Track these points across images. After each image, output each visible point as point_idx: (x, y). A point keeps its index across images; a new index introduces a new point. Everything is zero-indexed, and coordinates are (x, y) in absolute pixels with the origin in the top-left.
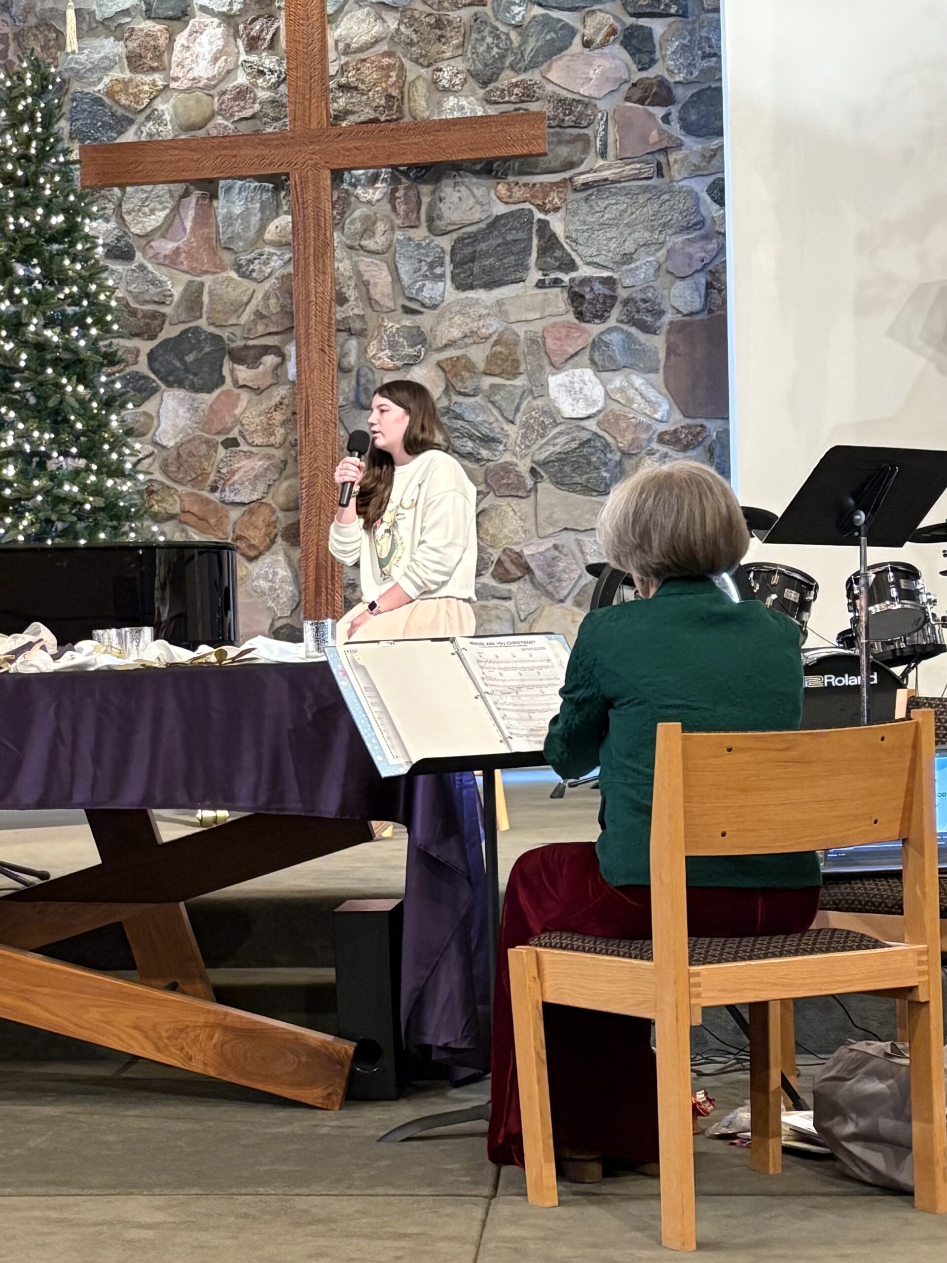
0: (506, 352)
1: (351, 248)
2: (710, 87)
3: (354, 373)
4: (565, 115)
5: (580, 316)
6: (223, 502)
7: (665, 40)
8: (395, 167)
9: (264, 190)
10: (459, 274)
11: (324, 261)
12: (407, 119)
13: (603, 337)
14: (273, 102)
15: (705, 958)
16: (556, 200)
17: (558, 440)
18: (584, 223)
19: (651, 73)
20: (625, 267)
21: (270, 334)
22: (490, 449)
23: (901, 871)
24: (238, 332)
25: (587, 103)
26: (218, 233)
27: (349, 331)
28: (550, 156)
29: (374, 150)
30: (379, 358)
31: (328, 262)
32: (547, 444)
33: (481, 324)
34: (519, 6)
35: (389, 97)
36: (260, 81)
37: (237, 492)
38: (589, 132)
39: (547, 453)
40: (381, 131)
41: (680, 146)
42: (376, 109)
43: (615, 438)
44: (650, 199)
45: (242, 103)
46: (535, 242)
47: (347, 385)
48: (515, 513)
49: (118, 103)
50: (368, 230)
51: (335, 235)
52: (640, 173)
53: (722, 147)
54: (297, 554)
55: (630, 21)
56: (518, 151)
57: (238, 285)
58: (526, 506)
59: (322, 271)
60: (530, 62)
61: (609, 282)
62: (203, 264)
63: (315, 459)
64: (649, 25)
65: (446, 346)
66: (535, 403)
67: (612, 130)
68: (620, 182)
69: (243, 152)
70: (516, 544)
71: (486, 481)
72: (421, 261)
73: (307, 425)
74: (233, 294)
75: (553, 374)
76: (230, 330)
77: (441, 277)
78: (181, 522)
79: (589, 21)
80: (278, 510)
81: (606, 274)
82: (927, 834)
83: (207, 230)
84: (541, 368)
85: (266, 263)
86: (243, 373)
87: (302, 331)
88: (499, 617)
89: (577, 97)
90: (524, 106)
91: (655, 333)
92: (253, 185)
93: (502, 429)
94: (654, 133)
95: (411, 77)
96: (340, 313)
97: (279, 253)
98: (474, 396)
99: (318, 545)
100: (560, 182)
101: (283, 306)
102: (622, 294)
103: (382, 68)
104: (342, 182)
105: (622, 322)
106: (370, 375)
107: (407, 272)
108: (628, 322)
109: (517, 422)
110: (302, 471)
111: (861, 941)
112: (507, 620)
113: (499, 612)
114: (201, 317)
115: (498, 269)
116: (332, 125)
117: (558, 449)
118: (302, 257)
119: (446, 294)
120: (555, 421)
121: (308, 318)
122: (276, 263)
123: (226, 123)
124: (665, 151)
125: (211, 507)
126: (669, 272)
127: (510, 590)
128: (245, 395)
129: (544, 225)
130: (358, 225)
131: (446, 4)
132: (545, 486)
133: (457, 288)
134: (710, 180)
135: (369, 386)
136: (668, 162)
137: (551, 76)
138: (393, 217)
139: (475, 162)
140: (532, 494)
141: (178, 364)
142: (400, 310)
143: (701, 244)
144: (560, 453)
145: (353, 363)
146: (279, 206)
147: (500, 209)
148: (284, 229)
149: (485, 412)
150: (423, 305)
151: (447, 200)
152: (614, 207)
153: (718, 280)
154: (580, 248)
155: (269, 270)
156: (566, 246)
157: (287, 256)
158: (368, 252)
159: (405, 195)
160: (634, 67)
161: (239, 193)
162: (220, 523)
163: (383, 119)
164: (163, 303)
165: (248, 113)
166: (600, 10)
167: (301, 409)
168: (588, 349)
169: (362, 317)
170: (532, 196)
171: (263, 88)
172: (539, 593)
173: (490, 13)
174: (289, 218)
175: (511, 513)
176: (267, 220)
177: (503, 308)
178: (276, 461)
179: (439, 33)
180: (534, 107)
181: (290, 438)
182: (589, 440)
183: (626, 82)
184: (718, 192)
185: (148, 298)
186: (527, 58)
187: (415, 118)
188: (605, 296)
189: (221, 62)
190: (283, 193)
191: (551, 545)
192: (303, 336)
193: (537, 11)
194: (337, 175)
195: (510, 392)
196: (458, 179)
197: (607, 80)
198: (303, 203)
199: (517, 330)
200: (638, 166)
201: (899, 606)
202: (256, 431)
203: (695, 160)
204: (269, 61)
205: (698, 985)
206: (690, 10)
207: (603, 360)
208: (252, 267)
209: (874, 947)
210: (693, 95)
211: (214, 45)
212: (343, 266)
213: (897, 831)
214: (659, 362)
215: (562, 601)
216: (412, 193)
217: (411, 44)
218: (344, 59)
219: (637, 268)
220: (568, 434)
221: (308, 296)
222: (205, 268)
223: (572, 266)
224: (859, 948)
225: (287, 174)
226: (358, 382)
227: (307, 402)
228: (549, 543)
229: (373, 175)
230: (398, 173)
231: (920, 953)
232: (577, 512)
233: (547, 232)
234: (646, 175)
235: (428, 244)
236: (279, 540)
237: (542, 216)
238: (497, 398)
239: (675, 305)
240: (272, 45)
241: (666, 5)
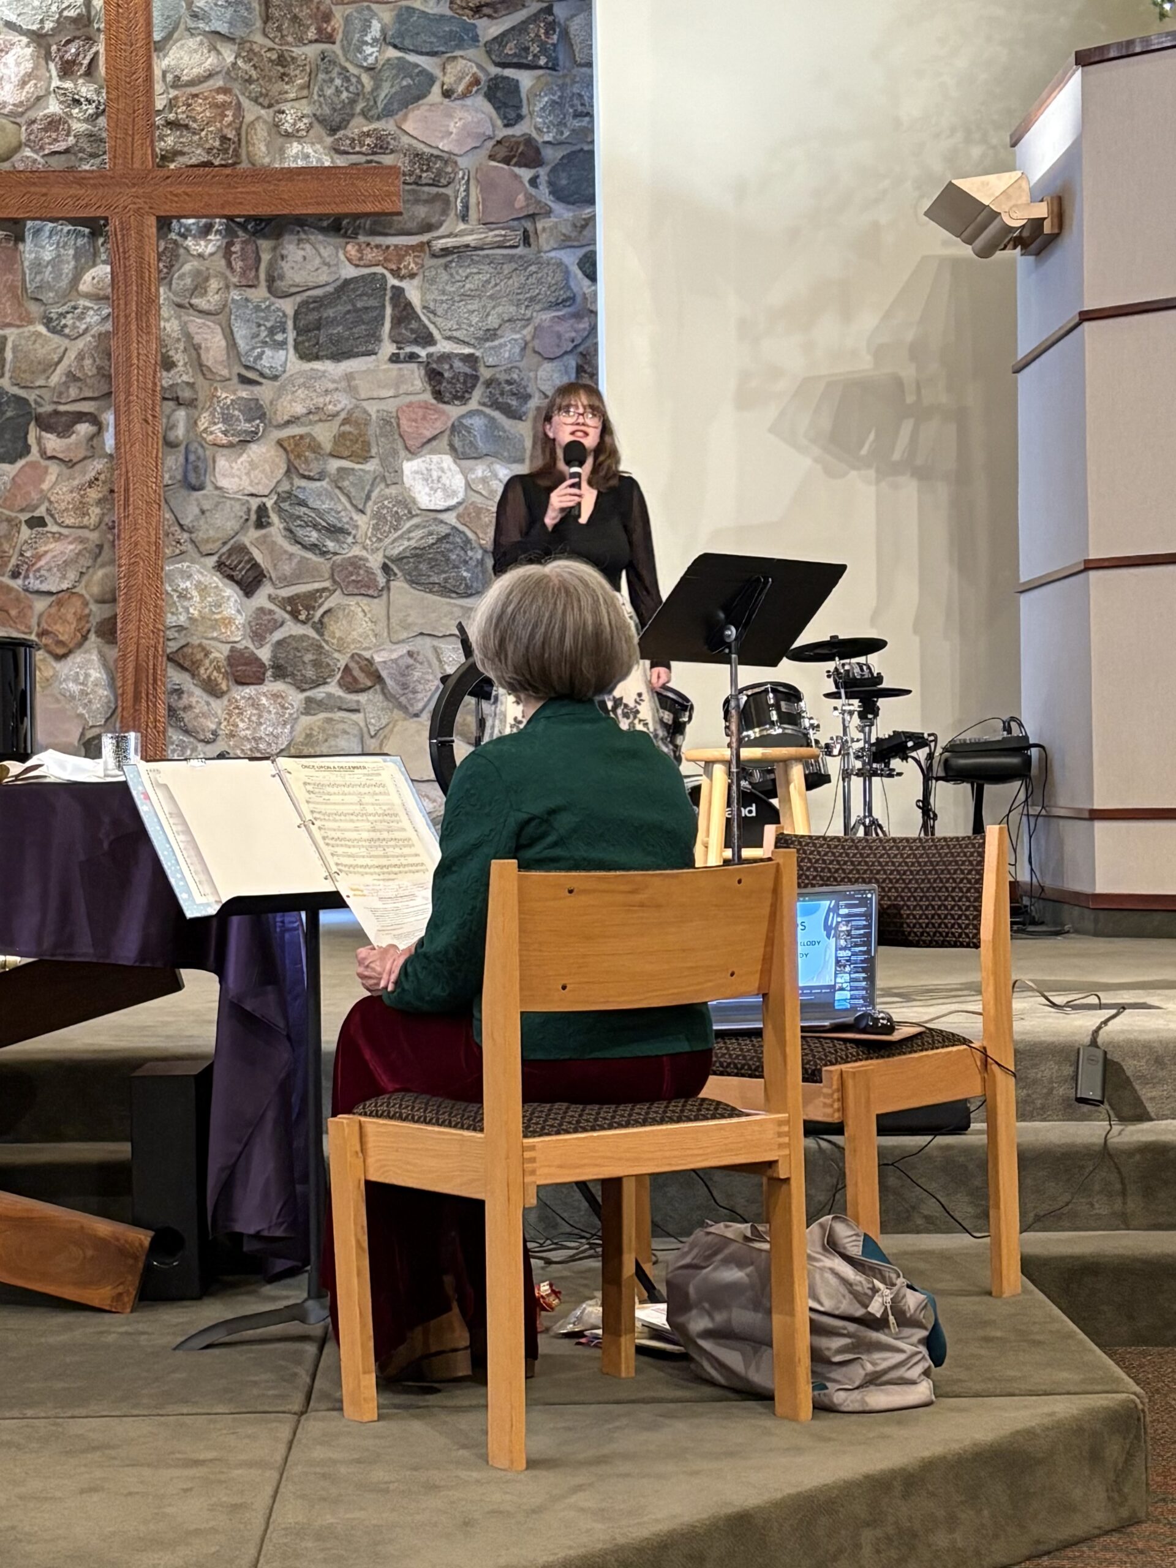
0: (356, 432)
1: (180, 306)
2: (582, 150)
3: (182, 448)
4: (422, 171)
5: (438, 395)
6: (27, 590)
7: (534, 94)
8: (230, 218)
9: (78, 234)
10: (303, 342)
11: (148, 320)
12: (245, 165)
13: (464, 421)
14: (91, 136)
15: (543, 1128)
16: (412, 265)
17: (412, 535)
18: (444, 292)
19: (518, 130)
20: (488, 344)
21: (84, 399)
22: (338, 541)
23: (761, 1029)
24: (47, 395)
25: (448, 159)
26: (24, 280)
27: (177, 399)
28: (405, 216)
29: (206, 198)
30: (212, 433)
31: (152, 321)
32: (401, 537)
33: (328, 400)
34: (372, 46)
35: (224, 139)
36: (75, 111)
37: (43, 579)
38: (448, 191)
39: (401, 548)
40: (214, 176)
41: (549, 213)
42: (209, 151)
43: (476, 533)
44: (516, 269)
45: (54, 135)
46: (389, 311)
47: (173, 462)
48: (365, 615)
50: (199, 287)
51: (162, 290)
52: (504, 241)
53: (594, 216)
54: (113, 653)
55: (494, 71)
56: (369, 208)
57: (47, 341)
58: (377, 606)
59: (146, 328)
60: (383, 110)
61: (470, 359)
62: (5, 316)
63: (136, 545)
64: (515, 77)
65: (288, 423)
66: (387, 491)
67: (474, 192)
68: (482, 249)
69: (55, 190)
70: (365, 649)
71: (332, 576)
72: (259, 325)
73: (126, 505)
74: (41, 351)
75: (408, 460)
76: (37, 392)
77: (282, 344)
79: (449, 68)
80: (91, 602)
81: (467, 350)
82: (788, 988)
83: (11, 277)
84: (395, 453)
85: (81, 317)
86: (52, 442)
87: (122, 397)
88: (345, 732)
89: (436, 152)
90: (376, 158)
91: (520, 419)
92: (66, 229)
93: (351, 518)
94: (521, 197)
95: (249, 118)
96: (166, 379)
97: (96, 307)
98: (319, 480)
99: (138, 644)
100: (417, 245)
101: (99, 368)
102: (485, 374)
103: (215, 105)
104: (170, 230)
105: (484, 404)
106: (200, 451)
107: (245, 337)
108: (491, 406)
109: (368, 511)
110: (120, 558)
111: (716, 1109)
112: (355, 736)
113: (345, 726)
114: (3, 375)
115: (348, 339)
116: (159, 166)
117: (413, 543)
118: (122, 314)
119: (289, 364)
120: (410, 512)
121: (129, 382)
122: (92, 318)
123: (35, 156)
124: (532, 217)
125: (12, 595)
126: (535, 352)
127: (358, 702)
128: (54, 469)
129: (398, 292)
130: (188, 281)
131: (290, 39)
132: (399, 585)
133: (301, 358)
134: (581, 252)
135: (200, 464)
136: (536, 229)
137: (408, 126)
138: (228, 273)
139: (321, 217)
140: (385, 593)
142: (235, 380)
143: (572, 321)
144: (416, 548)
145: (181, 437)
146: (96, 254)
147: (349, 272)
148: (102, 280)
149: (332, 499)
150: (262, 375)
151: (289, 258)
152: (476, 277)
153: (589, 363)
154: (438, 320)
155: (84, 326)
156: (423, 318)
157: (105, 312)
158: (200, 312)
159: (242, 249)
160: (499, 123)
161: (50, 237)
162: (22, 614)
163: (217, 162)
165: (61, 146)
166: (462, 57)
167: (119, 486)
168: (448, 432)
169: (191, 385)
170: (386, 260)
171: (79, 120)
172: (391, 705)
173: (339, 52)
174: (108, 268)
175: (361, 615)
176: (82, 269)
177: (353, 383)
178: (90, 545)
179: (282, 70)
180: (388, 160)
181: (106, 519)
182: (447, 535)
183: (490, 138)
184: (589, 267)
186: (380, 106)
187: (253, 165)
188: (466, 374)
189: (30, 87)
190: (101, 240)
191: (405, 651)
192: (122, 404)
193: (392, 53)
194: (164, 224)
195: (360, 477)
196: (303, 236)
197: (469, 135)
198: (124, 252)
199: (369, 409)
200: (503, 232)
201: (780, 731)
202: (67, 510)
203: (566, 229)
204: (86, 90)
205: (533, 1160)
206: (561, 63)
207: (463, 446)
208: (63, 322)
209: (731, 1116)
210: (563, 157)
211: (22, 67)
212: (170, 325)
213: (757, 985)
214: (524, 449)
215: (417, 715)
216: (250, 248)
217: (250, 81)
218: (173, 93)
219: (501, 346)
220: (424, 527)
221: (129, 358)
222: (8, 320)
223: (429, 340)
224: (713, 1117)
225: (106, 219)
226: (187, 459)
227: (127, 479)
228: (403, 650)
229: (205, 225)
230: (234, 225)
231: (780, 1123)
232: (433, 615)
233: (402, 300)
234: (511, 243)
235: (269, 307)
236: (92, 637)
237: (396, 282)
238: (346, 483)
239: (543, 388)
240: (90, 72)
241: (535, 56)
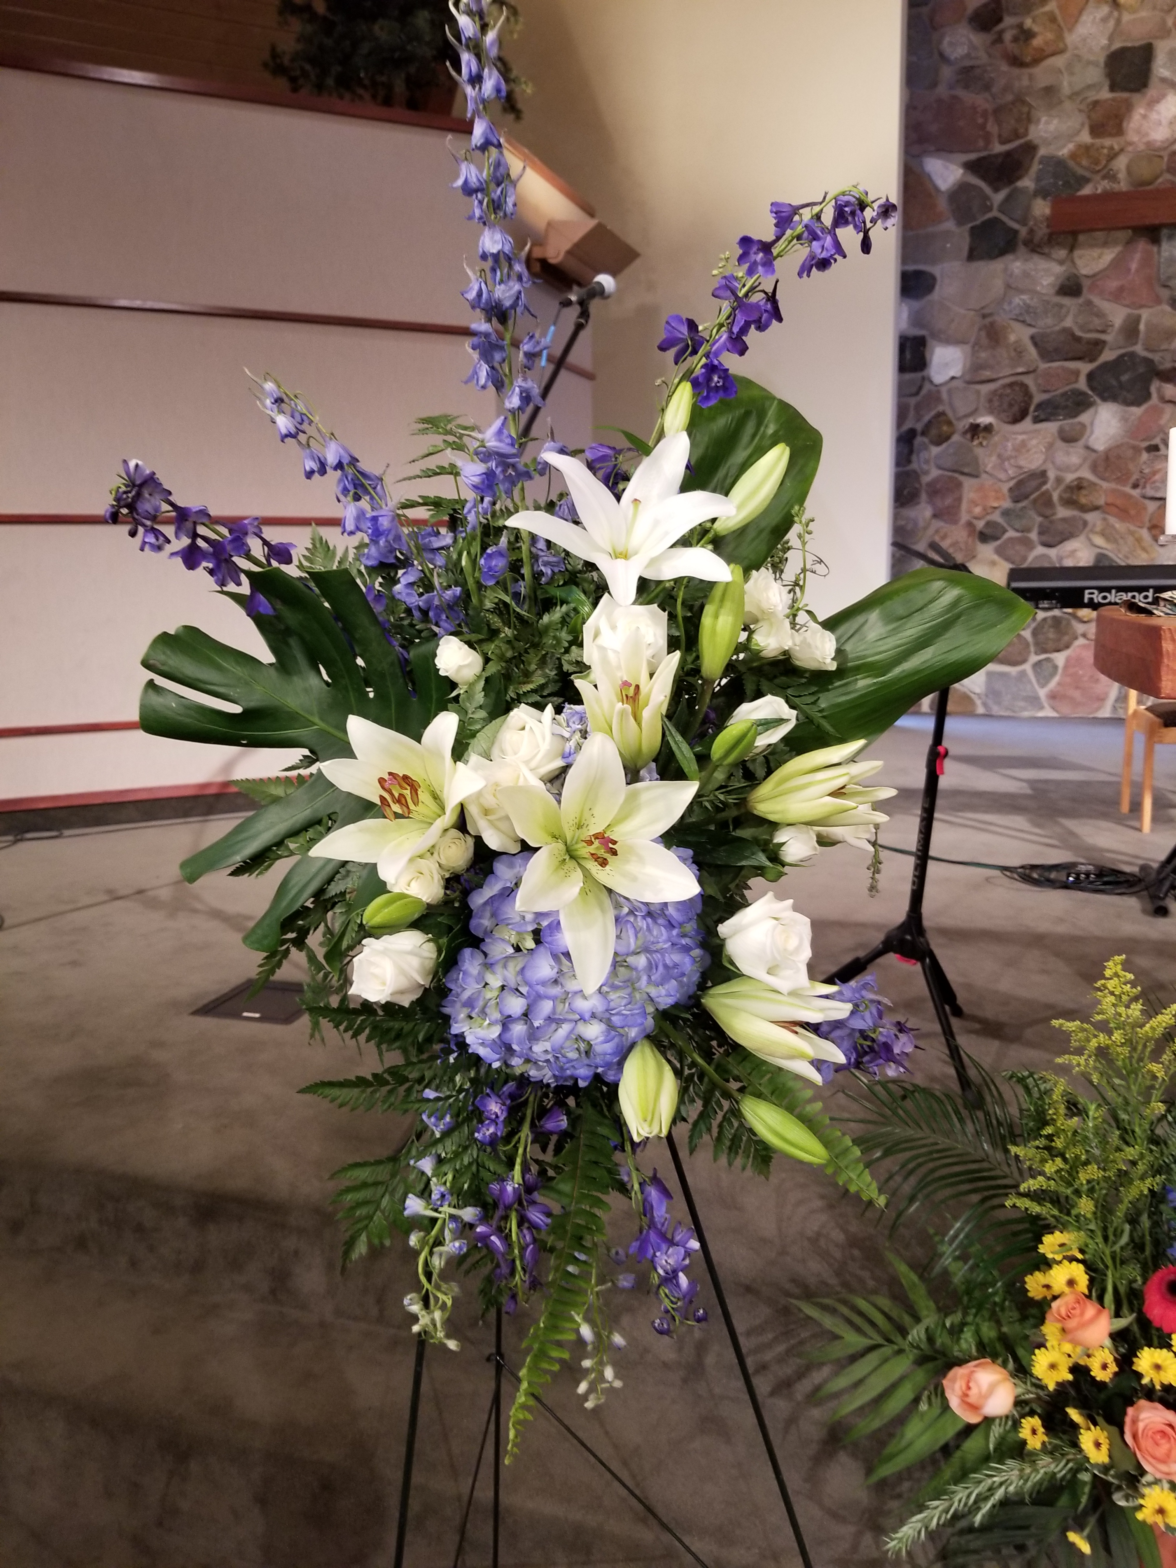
6: (1144, 497)
24: (1168, 356)
26: (1159, 272)
49: (1079, 164)
62: (1142, 299)
74: (1166, 324)
78: (1105, 512)
83: (1150, 271)
86: (1169, 390)
114: (1136, 343)
123: (1173, 179)
125: (1133, 501)
128: (1169, 408)
141: (1114, 382)
164: (1103, 332)
185: (1091, 327)
222: (1143, 303)
